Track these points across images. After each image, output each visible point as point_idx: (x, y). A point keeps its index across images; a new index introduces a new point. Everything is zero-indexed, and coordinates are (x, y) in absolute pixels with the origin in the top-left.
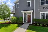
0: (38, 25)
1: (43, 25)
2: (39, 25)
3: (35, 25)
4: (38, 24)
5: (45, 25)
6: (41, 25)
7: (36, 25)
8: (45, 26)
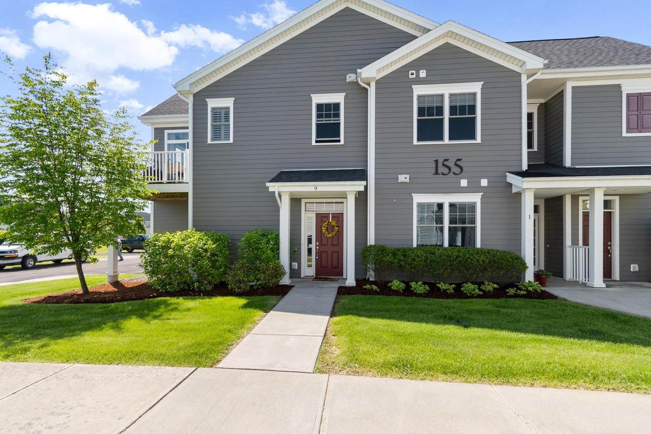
0: (396, 293)
1: (433, 286)
2: (408, 292)
3: (376, 293)
4: (396, 284)
5: (442, 286)
6: (419, 287)
7: (385, 289)
8: (444, 295)
